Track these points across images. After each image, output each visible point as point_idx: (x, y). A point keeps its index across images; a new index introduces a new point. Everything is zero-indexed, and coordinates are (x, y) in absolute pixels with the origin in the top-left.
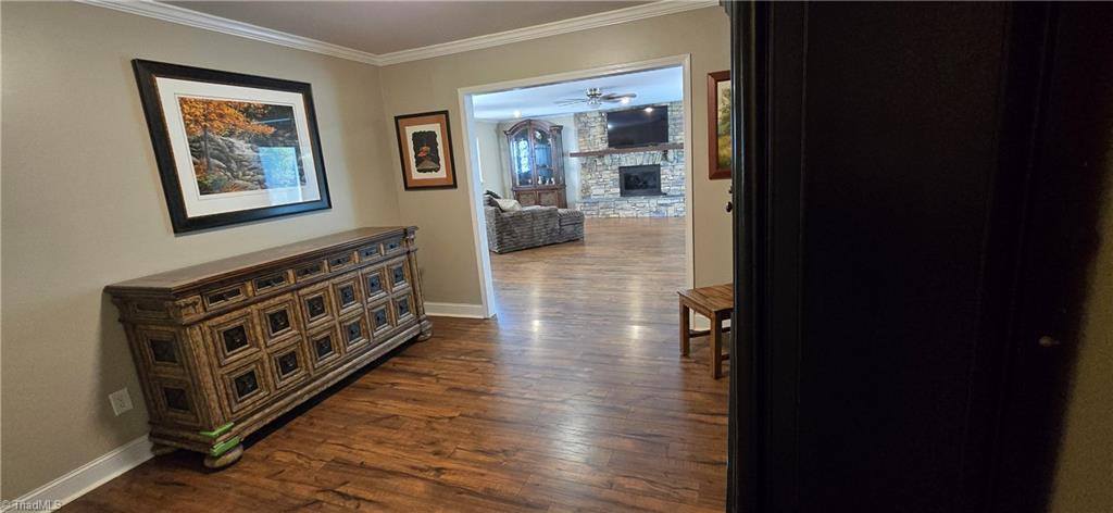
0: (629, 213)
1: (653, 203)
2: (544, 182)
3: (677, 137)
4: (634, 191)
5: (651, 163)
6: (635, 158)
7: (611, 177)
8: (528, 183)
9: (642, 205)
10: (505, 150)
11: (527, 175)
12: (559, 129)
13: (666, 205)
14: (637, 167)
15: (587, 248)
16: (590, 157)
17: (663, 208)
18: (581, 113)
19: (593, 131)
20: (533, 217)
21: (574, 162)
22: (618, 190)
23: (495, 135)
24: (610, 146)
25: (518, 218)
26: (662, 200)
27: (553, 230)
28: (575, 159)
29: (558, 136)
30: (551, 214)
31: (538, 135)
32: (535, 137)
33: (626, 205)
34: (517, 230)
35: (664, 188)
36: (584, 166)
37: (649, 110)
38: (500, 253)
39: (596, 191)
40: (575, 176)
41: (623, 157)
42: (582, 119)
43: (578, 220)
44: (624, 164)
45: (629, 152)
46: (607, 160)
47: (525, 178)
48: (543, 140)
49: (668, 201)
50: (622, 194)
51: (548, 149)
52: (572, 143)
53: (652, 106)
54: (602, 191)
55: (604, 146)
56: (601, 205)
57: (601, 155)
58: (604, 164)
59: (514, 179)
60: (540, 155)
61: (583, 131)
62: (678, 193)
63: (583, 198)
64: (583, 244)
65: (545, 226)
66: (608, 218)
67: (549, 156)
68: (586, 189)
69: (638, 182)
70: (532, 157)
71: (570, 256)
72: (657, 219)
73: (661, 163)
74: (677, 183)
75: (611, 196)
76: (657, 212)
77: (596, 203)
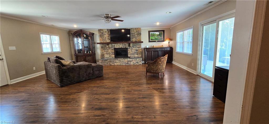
0: (118, 64)
1: (126, 60)
2: (87, 52)
3: (133, 40)
4: (119, 56)
5: (125, 47)
6: (119, 46)
7: (111, 51)
8: (81, 53)
9: (122, 61)
10: (72, 40)
11: (81, 50)
12: (93, 34)
13: (130, 61)
14: (120, 48)
15: (105, 81)
16: (104, 44)
17: (129, 62)
18: (101, 29)
19: (105, 36)
20: (79, 68)
21: (98, 46)
22: (114, 56)
23: (68, 35)
24: (111, 41)
25: (72, 69)
26: (129, 60)
27: (89, 73)
28: (99, 45)
29: (92, 36)
30: (88, 66)
31: (85, 36)
32: (83, 37)
33: (117, 61)
34: (71, 75)
35: (129, 56)
36: (102, 47)
37: (123, 31)
38: (62, 86)
39: (106, 56)
40: (99, 50)
41: (116, 45)
42: (101, 32)
43: (100, 68)
44: (116, 47)
45: (118, 43)
46: (110, 46)
47: (80, 51)
48: (87, 38)
49: (131, 60)
50: (115, 57)
51: (89, 41)
52: (98, 39)
53: (124, 29)
54: (108, 56)
55: (109, 41)
56: (108, 61)
57: (108, 44)
58: (109, 47)
59: (75, 51)
60: (86, 43)
61: (101, 36)
62: (134, 57)
63: (102, 58)
64: (103, 79)
65: (86, 72)
66: (111, 65)
67: (89, 44)
68: (103, 55)
69: (121, 53)
70: (83, 43)
71: (98, 87)
72: (128, 66)
73: (128, 47)
74: (133, 54)
75: (111, 58)
76: (127, 63)
77: (106, 60)
